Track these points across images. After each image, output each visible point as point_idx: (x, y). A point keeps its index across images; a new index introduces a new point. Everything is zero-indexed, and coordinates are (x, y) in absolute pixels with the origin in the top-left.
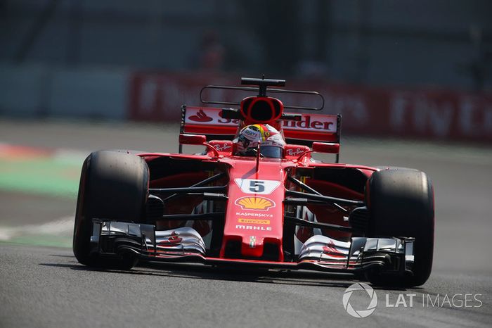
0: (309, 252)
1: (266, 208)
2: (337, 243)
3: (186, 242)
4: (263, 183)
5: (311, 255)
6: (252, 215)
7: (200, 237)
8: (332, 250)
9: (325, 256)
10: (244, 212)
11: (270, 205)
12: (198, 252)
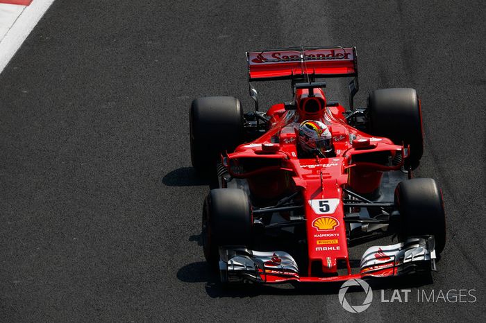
0: (366, 262)
1: (333, 227)
2: (383, 248)
3: (285, 263)
4: (327, 202)
5: (369, 264)
6: (325, 235)
7: (293, 260)
8: (381, 255)
9: (378, 262)
10: (319, 233)
11: (335, 224)
12: (293, 271)
